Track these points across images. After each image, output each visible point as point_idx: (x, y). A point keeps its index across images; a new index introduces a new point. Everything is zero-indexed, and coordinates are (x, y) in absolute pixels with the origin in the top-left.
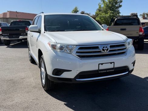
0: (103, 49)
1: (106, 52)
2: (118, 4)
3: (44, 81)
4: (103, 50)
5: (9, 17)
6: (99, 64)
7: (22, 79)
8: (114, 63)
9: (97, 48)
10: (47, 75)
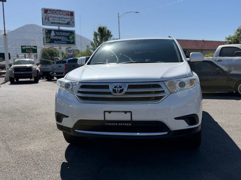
4: (114, 91)
6: (105, 112)
8: (131, 112)
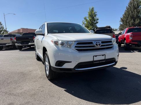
0: (96, 44)
1: (99, 47)
2: (96, 21)
3: (47, 72)
5: (22, 32)
6: (94, 56)
7: (31, 71)
8: (105, 55)
9: (91, 43)
10: (50, 66)
